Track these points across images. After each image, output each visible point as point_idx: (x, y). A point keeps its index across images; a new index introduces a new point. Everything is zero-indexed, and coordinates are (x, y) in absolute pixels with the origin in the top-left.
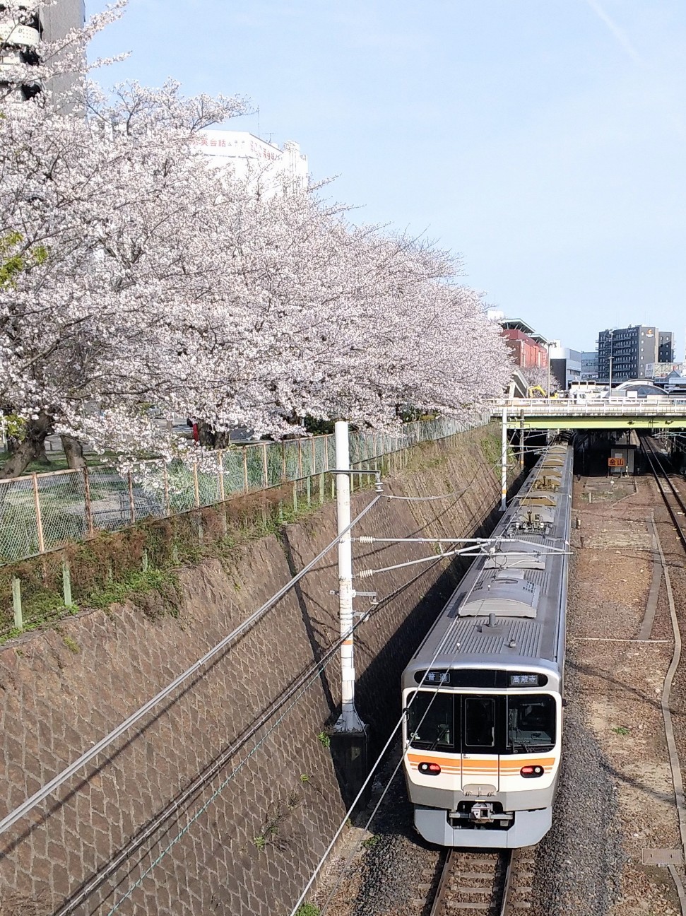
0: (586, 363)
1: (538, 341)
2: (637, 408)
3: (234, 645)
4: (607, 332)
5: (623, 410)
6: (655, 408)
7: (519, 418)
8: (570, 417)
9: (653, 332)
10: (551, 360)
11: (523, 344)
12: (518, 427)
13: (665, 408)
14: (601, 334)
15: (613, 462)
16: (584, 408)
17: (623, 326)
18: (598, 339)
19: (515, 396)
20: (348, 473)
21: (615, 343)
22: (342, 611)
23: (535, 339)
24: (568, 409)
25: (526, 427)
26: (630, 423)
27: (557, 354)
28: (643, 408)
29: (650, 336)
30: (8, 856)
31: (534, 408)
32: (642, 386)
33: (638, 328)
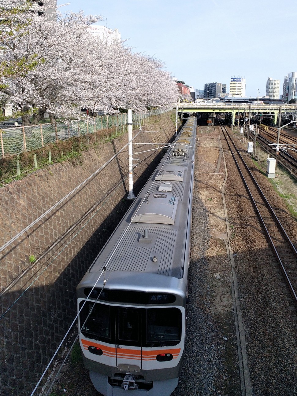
0: (201, 93)
1: (187, 86)
2: (215, 106)
3: (98, 174)
4: (207, 84)
5: (212, 107)
6: (221, 106)
7: (181, 109)
8: (196, 109)
9: (220, 84)
10: (191, 92)
11: (182, 87)
12: (181, 111)
13: (223, 106)
14: (205, 85)
15: (208, 122)
16: (200, 106)
17: (212, 82)
18: (204, 86)
19: (180, 102)
20: (131, 124)
21: (209, 87)
22: (129, 164)
23: (186, 86)
24: (195, 106)
25: (183, 111)
26: (213, 111)
27: (192, 90)
28: (217, 106)
29: (219, 85)
30: (32, 234)
31: (186, 106)
32: (217, 100)
33: (216, 83)
